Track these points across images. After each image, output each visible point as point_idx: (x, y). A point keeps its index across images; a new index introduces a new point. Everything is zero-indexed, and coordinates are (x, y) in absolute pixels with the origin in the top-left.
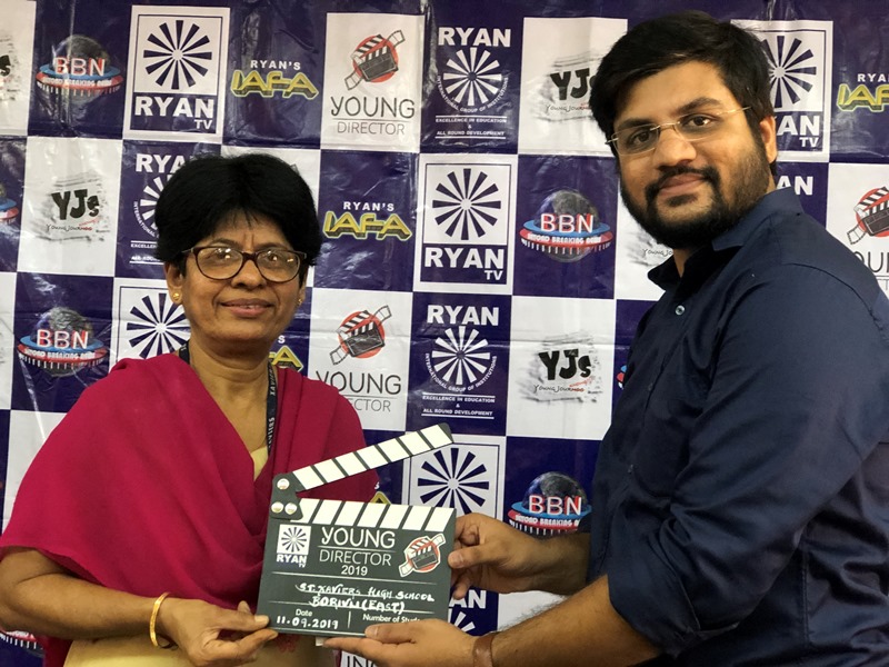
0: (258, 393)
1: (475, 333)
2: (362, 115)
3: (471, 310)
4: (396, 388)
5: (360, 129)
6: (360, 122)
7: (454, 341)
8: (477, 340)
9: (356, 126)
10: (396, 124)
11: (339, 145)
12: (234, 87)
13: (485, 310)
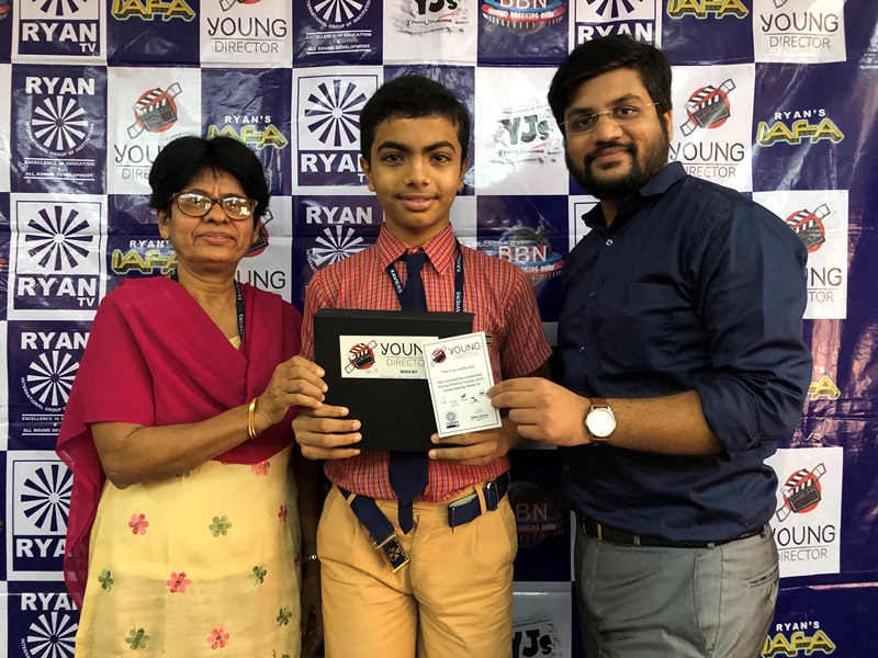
0: (228, 301)
1: (351, 231)
2: (237, 35)
3: (347, 210)
4: (281, 283)
5: (236, 47)
6: (236, 42)
7: (332, 239)
8: (354, 237)
9: (232, 45)
10: (270, 43)
11: (217, 63)
12: (115, 11)
13: (359, 210)
